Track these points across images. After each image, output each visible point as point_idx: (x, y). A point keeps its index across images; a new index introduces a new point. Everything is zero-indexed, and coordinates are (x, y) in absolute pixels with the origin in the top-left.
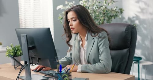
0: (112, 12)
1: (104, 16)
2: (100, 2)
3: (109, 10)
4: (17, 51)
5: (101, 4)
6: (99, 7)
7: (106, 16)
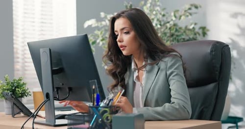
0: (187, 32)
1: (172, 39)
2: (164, 15)
3: (180, 28)
4: (16, 87)
5: (167, 18)
6: (162, 23)
7: (175, 38)
